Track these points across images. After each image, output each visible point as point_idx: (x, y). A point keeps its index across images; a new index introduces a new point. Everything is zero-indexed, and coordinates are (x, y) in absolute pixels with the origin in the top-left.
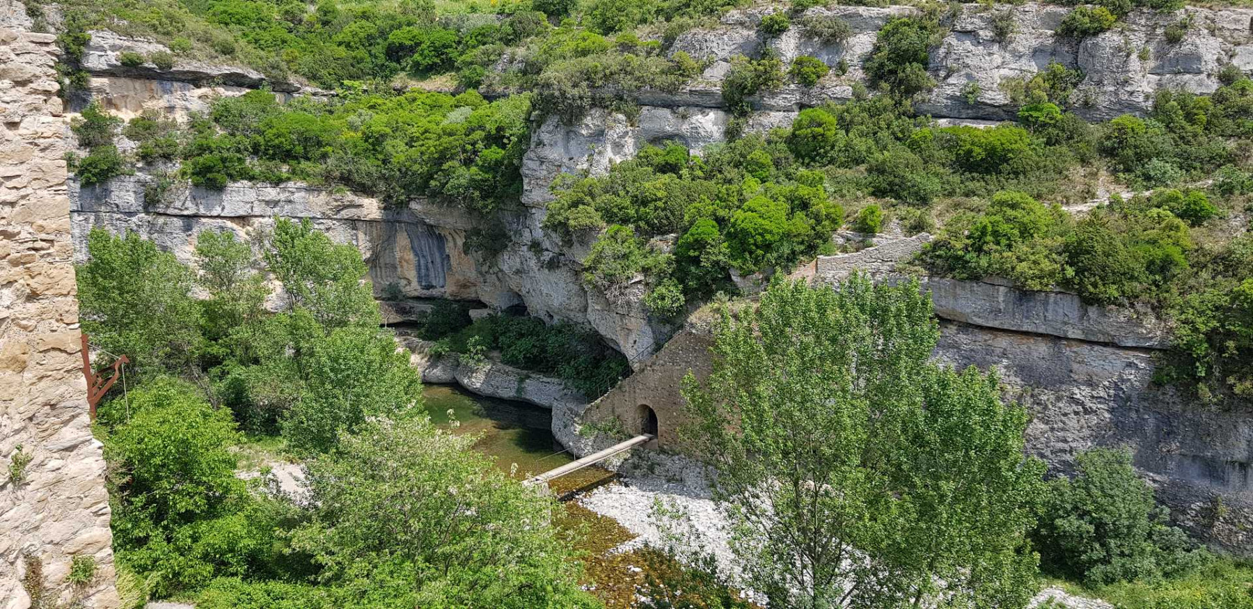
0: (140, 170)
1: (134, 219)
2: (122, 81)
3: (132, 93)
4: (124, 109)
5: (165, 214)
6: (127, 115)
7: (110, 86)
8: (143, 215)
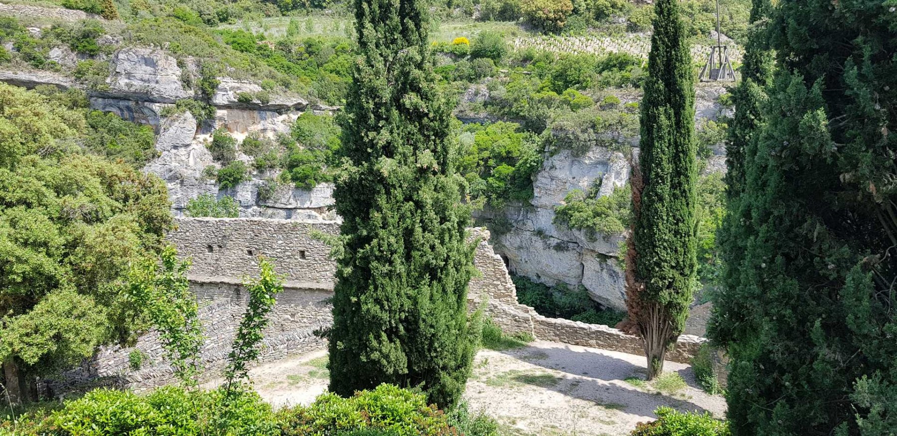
0: (254, 176)
1: (250, 210)
2: (236, 112)
3: (241, 120)
4: (236, 132)
5: (273, 207)
6: (239, 137)
7: (228, 116)
8: (255, 207)
